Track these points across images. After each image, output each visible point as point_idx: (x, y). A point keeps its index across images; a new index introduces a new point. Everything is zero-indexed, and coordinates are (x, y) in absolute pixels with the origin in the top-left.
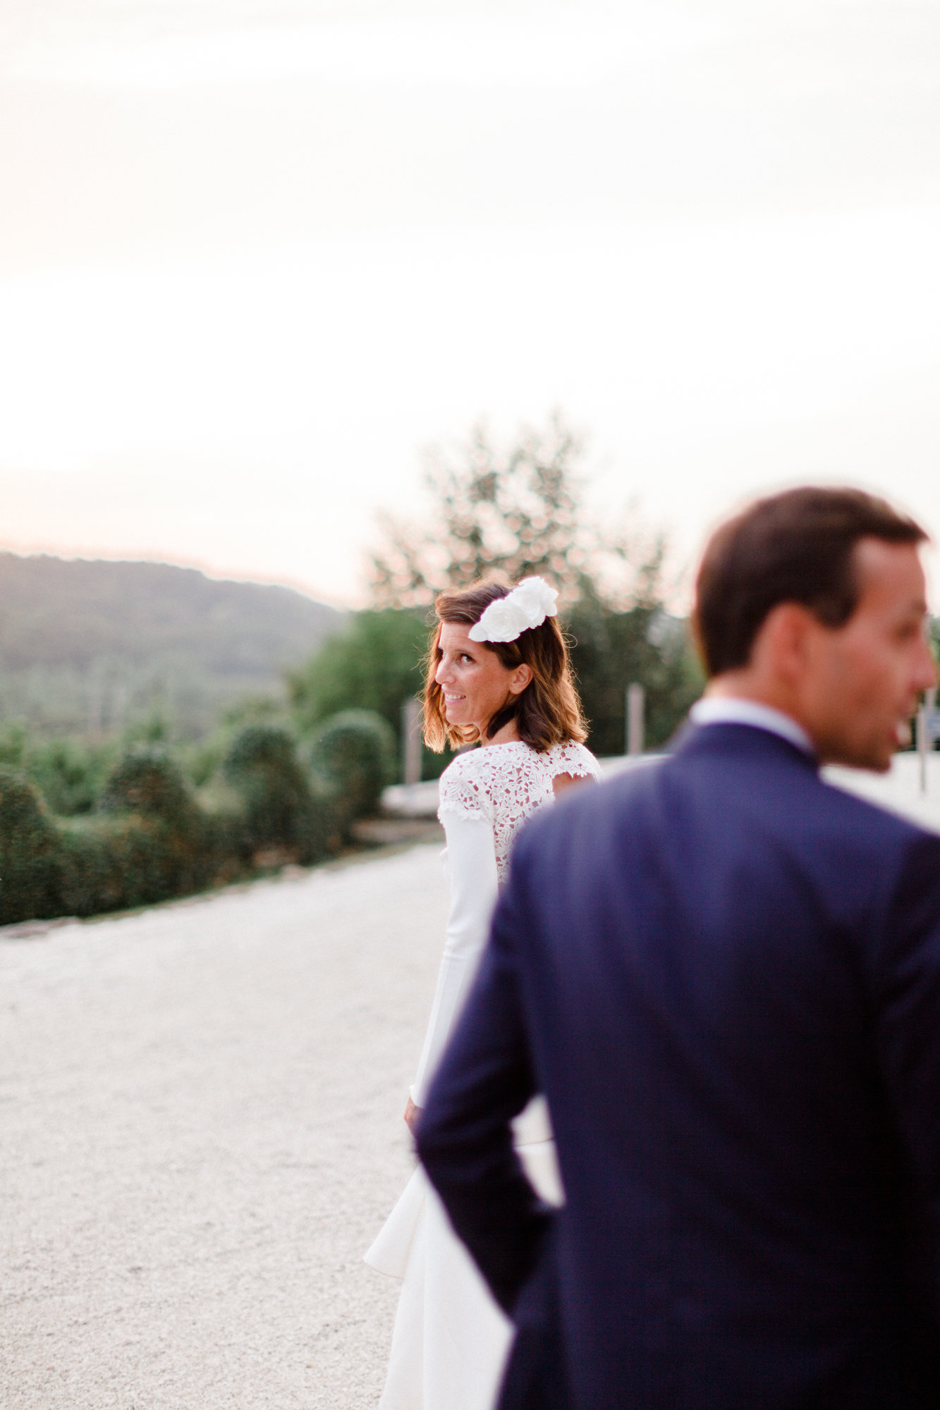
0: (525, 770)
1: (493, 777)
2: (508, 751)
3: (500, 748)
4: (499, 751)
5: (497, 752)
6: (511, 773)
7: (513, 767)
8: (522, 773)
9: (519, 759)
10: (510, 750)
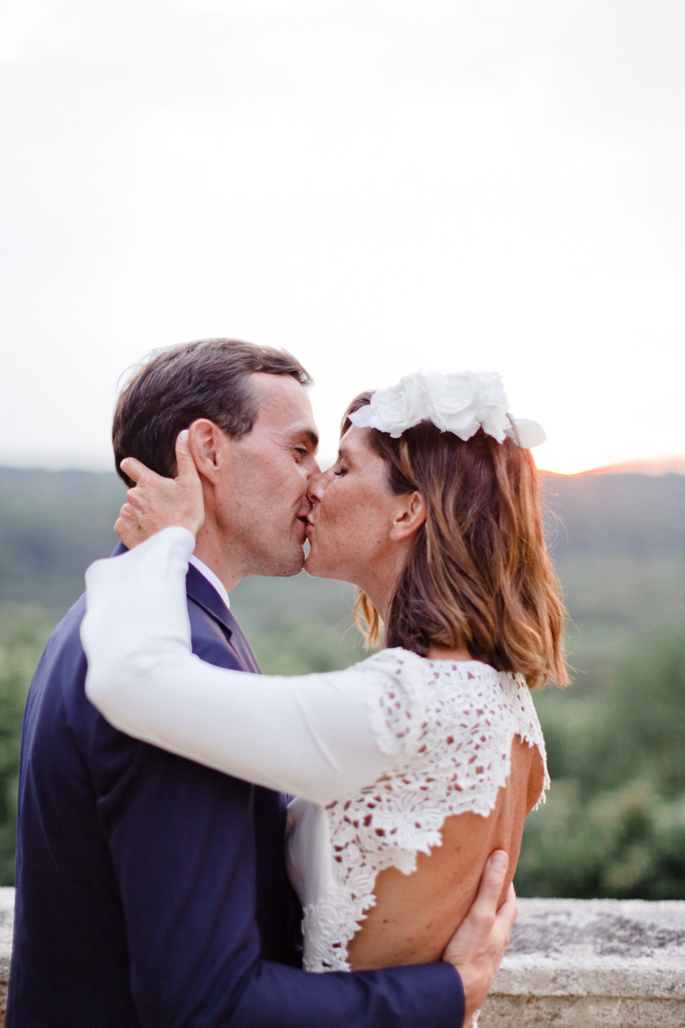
0: (487, 715)
1: (439, 706)
2: (466, 676)
3: (455, 668)
4: (452, 673)
5: (448, 674)
6: (467, 713)
7: (472, 706)
8: (482, 719)
9: (480, 695)
10: (471, 676)
